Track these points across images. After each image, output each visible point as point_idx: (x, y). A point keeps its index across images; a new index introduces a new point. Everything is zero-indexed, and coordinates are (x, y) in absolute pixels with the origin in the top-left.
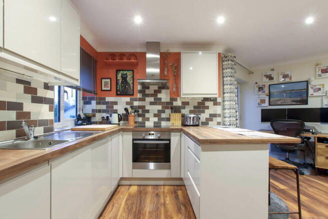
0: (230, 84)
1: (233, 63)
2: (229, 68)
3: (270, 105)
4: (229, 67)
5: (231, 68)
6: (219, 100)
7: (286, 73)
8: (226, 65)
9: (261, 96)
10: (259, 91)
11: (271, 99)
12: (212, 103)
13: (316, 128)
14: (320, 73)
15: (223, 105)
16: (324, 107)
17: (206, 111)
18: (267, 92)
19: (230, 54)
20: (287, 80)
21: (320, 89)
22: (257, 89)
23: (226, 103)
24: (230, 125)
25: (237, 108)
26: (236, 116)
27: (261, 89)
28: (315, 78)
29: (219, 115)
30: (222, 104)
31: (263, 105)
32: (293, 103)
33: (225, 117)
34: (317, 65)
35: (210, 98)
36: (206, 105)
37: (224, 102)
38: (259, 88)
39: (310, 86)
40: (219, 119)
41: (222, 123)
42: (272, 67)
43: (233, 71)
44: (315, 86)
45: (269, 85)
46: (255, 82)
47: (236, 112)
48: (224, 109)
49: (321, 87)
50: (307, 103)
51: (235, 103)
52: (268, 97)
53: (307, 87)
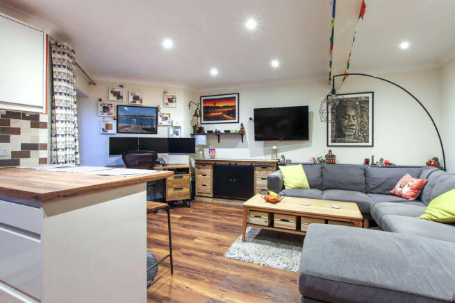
0: (65, 94)
1: (71, 61)
2: (64, 67)
3: (118, 132)
4: (64, 64)
5: (68, 68)
6: (44, 118)
7: (137, 94)
8: (59, 59)
9: (106, 119)
10: (104, 111)
11: (120, 125)
12: (29, 122)
13: (164, 159)
14: (167, 101)
15: (52, 129)
16: (171, 137)
17: (12, 137)
18: (114, 114)
19: (66, 44)
20: (138, 103)
21: (167, 118)
22: (101, 109)
23: (59, 125)
24: (66, 162)
25: (77, 135)
26: (76, 147)
27: (106, 109)
28: (164, 106)
29: (44, 147)
30: (49, 126)
31: (109, 132)
32: (144, 131)
33: (56, 150)
34: (165, 92)
35: (24, 114)
36: (12, 126)
37: (52, 122)
38: (104, 108)
39: (159, 113)
40: (44, 154)
41: (49, 161)
42: (121, 81)
43: (71, 74)
44: (163, 114)
45: (118, 106)
46: (99, 98)
47: (75, 140)
48: (53, 135)
49: (168, 116)
50: (156, 133)
51: (73, 126)
52: (116, 121)
53: (157, 115)
